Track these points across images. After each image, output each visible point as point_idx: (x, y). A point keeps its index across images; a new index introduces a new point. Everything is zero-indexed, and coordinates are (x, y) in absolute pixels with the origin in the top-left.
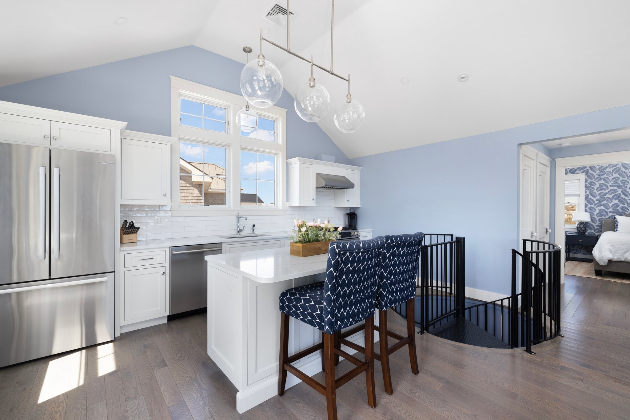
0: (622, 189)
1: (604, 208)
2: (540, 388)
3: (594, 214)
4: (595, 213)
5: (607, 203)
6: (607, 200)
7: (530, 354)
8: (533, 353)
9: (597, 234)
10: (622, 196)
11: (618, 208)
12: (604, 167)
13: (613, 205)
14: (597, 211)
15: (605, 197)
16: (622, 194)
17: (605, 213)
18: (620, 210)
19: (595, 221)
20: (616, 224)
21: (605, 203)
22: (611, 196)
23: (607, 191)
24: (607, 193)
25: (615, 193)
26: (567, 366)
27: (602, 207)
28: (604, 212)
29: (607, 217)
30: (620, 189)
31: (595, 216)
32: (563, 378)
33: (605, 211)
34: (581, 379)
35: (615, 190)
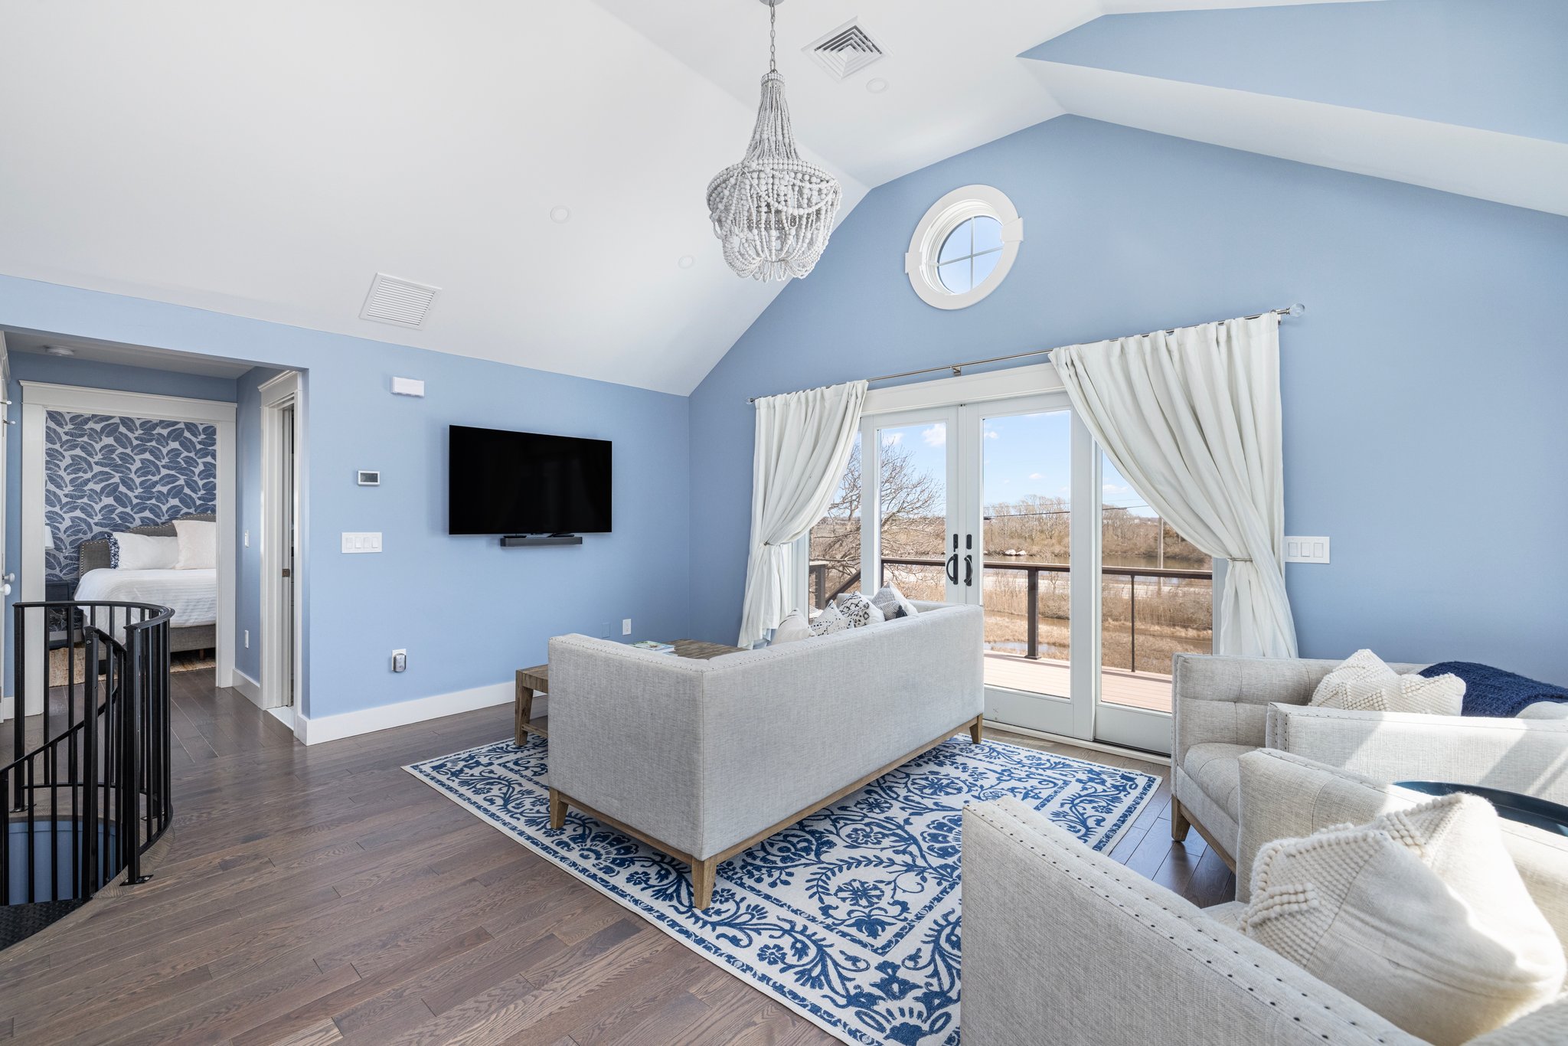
0: (120, 473)
1: (83, 516)
2: (228, 923)
3: (59, 529)
4: (63, 527)
5: (89, 502)
6: (90, 497)
7: (141, 885)
8: (147, 879)
9: (68, 578)
10: (122, 489)
11: (114, 516)
12: (82, 418)
13: (102, 508)
14: (67, 523)
15: (86, 488)
16: (121, 485)
17: (84, 527)
18: (117, 519)
19: (63, 547)
20: (112, 552)
21: (85, 504)
22: (98, 488)
23: (89, 475)
24: (89, 480)
25: (107, 480)
26: (227, 858)
27: (78, 513)
28: (83, 525)
29: (89, 536)
30: (117, 472)
31: (62, 535)
32: (243, 881)
33: (85, 521)
34: (267, 863)
35: (107, 473)
